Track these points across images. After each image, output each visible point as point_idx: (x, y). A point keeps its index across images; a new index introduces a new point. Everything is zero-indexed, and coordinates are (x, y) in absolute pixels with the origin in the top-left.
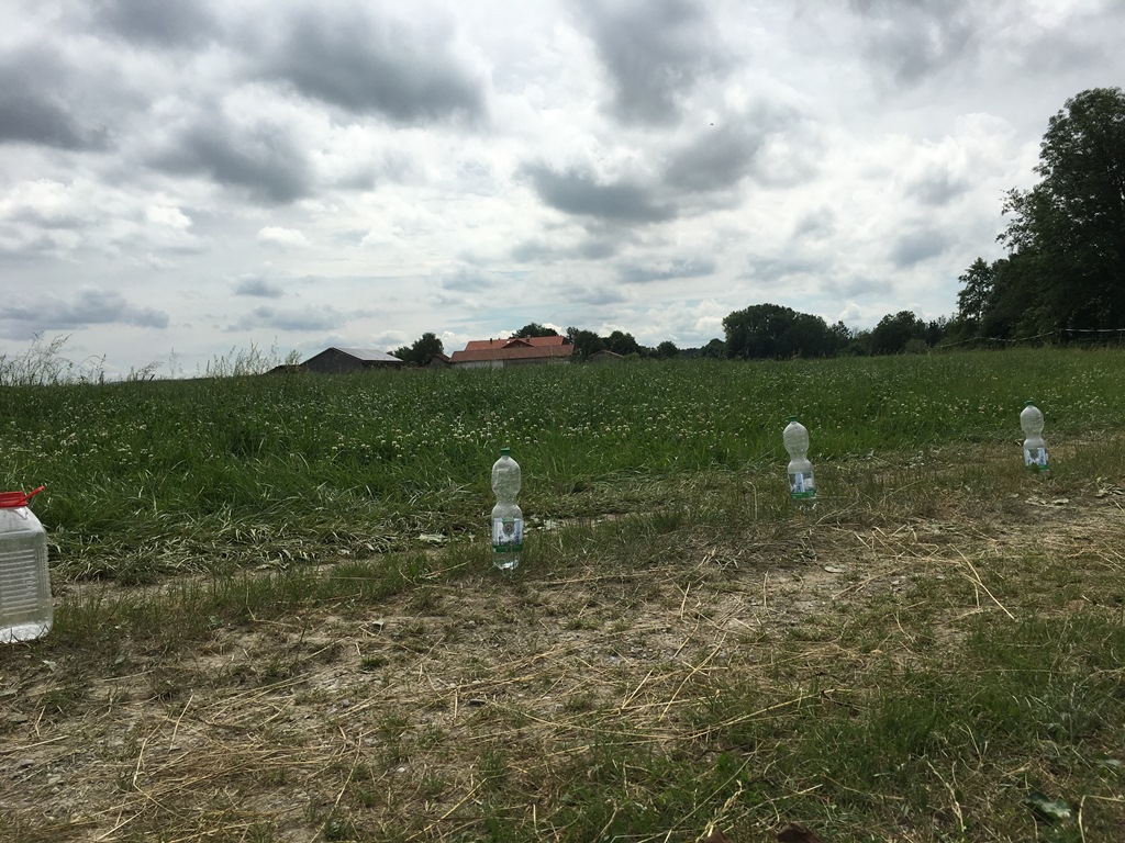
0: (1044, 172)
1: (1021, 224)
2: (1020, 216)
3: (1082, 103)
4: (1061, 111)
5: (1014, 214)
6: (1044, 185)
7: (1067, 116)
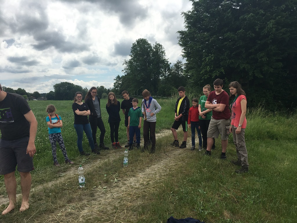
0: (132, 56)
1: (127, 68)
2: (127, 66)
3: (139, 41)
4: (135, 42)
5: (125, 66)
6: (131, 59)
7: (136, 44)
